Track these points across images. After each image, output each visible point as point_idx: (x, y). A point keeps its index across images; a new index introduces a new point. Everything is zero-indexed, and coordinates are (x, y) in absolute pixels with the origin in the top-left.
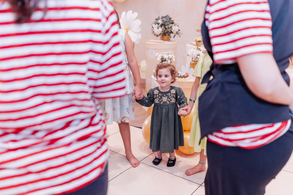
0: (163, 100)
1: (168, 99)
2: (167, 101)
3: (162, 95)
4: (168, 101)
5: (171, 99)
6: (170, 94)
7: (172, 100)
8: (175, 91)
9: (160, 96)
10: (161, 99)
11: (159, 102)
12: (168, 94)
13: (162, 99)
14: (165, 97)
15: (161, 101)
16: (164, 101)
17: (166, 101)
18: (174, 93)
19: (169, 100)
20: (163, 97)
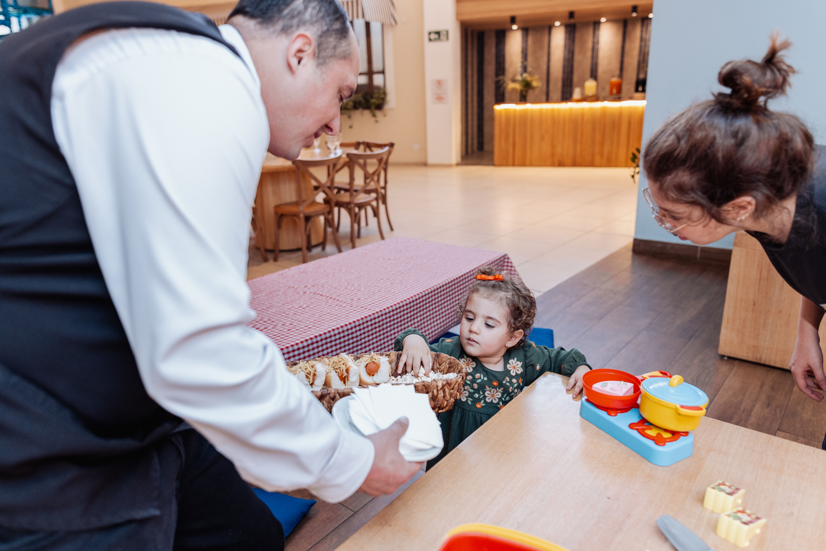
0: (485, 397)
1: (504, 395)
2: (498, 403)
3: (485, 379)
4: (501, 403)
8: (520, 364)
9: (479, 380)
10: (481, 393)
11: (470, 399)
13: (484, 394)
14: (494, 387)
15: (479, 400)
16: (488, 401)
17: (497, 400)
19: (507, 398)
20: (488, 388)
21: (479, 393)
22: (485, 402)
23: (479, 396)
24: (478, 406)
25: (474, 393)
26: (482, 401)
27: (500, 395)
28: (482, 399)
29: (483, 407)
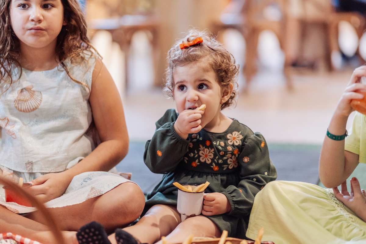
0: (199, 156)
1: (217, 157)
2: (211, 164)
3: (201, 139)
4: (217, 164)
5: (225, 158)
6: (222, 144)
7: (229, 162)
8: (241, 137)
9: (195, 140)
10: (196, 152)
11: (186, 158)
12: (218, 142)
13: (198, 153)
14: (207, 147)
15: (194, 159)
16: (203, 161)
17: (209, 162)
18: (236, 144)
19: (220, 161)
20: (202, 147)
21: (194, 153)
22: (199, 161)
23: (194, 156)
24: (194, 165)
25: (189, 152)
26: (197, 161)
27: (212, 156)
28: (196, 158)
29: (198, 165)
